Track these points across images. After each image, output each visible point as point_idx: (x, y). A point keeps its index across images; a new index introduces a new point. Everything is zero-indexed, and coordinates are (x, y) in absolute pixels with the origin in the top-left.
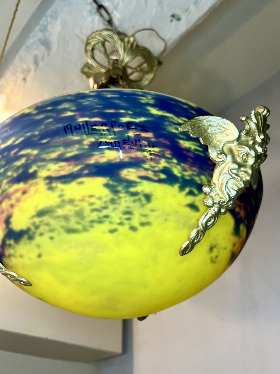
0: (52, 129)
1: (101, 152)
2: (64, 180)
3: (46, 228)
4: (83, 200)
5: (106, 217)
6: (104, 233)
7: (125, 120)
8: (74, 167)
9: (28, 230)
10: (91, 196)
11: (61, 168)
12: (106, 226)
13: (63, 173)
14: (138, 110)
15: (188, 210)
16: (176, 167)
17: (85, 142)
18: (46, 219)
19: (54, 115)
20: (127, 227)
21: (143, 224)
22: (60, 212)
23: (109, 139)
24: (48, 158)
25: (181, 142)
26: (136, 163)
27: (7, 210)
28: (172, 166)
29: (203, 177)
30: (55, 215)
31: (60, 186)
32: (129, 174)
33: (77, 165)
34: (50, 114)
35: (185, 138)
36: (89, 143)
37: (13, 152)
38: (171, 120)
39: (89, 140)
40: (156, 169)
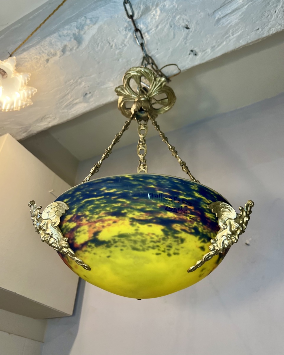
0: (141, 192)
1: (165, 212)
2: (141, 222)
3: (121, 244)
4: (148, 235)
5: (158, 246)
6: (153, 254)
7: (182, 197)
8: (149, 217)
9: (109, 242)
10: (153, 234)
11: (141, 216)
12: (156, 251)
13: (142, 218)
14: (189, 193)
15: (199, 250)
16: (200, 227)
17: (158, 205)
18: (123, 239)
19: (144, 185)
20: (166, 253)
21: (175, 254)
22: (133, 238)
23: (171, 206)
24: (135, 208)
25: (206, 214)
26: (182, 222)
27: (99, 228)
28: (199, 226)
29: (212, 234)
30: (129, 238)
31: (138, 225)
32: (177, 227)
33: (150, 216)
34: (141, 183)
35: (209, 211)
36: (160, 206)
37: (113, 198)
38: (204, 200)
39: (160, 204)
40: (191, 227)
